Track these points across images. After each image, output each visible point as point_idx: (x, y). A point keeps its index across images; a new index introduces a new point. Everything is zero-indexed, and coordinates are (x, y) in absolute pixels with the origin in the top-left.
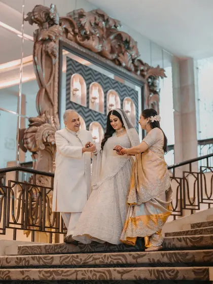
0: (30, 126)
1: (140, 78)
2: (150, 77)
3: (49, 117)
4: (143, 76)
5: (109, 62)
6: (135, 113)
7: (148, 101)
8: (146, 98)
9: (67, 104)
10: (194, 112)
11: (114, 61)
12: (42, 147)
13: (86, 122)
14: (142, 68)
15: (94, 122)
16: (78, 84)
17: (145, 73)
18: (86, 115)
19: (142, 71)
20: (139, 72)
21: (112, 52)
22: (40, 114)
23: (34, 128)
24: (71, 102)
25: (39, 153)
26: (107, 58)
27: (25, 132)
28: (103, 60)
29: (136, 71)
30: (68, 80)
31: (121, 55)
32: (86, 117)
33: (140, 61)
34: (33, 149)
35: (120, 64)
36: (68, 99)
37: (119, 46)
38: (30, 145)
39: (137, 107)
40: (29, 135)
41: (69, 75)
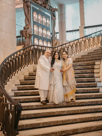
0: (24, 29)
1: (50, 12)
2: (53, 11)
3: (29, 26)
4: (51, 11)
5: (42, 7)
6: (49, 23)
7: (53, 19)
8: (52, 18)
9: (33, 22)
10: (65, 22)
11: (44, 7)
12: (28, 36)
13: (38, 27)
14: (51, 8)
15: (40, 27)
16: (35, 15)
17: (52, 10)
18: (38, 25)
19: (51, 9)
20: (50, 10)
21: (43, 4)
22: (26, 26)
23: (25, 30)
24: (34, 21)
25: (27, 37)
26: (42, 6)
27: (23, 31)
28: (41, 7)
29: (50, 9)
30: (33, 14)
31: (46, 5)
32: (38, 26)
33: (50, 6)
34: (25, 37)
35: (46, 8)
36: (33, 20)
37: (45, 2)
38: (25, 35)
39: (50, 21)
40: (24, 32)
41: (33, 12)
